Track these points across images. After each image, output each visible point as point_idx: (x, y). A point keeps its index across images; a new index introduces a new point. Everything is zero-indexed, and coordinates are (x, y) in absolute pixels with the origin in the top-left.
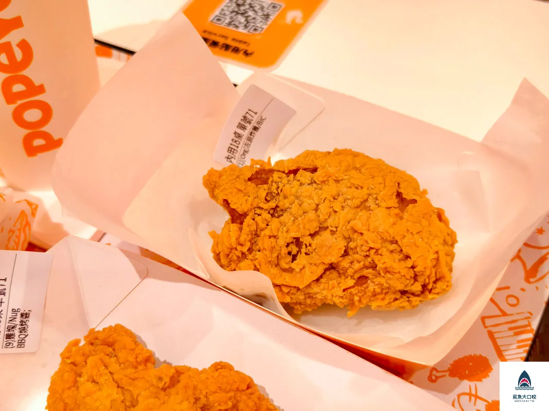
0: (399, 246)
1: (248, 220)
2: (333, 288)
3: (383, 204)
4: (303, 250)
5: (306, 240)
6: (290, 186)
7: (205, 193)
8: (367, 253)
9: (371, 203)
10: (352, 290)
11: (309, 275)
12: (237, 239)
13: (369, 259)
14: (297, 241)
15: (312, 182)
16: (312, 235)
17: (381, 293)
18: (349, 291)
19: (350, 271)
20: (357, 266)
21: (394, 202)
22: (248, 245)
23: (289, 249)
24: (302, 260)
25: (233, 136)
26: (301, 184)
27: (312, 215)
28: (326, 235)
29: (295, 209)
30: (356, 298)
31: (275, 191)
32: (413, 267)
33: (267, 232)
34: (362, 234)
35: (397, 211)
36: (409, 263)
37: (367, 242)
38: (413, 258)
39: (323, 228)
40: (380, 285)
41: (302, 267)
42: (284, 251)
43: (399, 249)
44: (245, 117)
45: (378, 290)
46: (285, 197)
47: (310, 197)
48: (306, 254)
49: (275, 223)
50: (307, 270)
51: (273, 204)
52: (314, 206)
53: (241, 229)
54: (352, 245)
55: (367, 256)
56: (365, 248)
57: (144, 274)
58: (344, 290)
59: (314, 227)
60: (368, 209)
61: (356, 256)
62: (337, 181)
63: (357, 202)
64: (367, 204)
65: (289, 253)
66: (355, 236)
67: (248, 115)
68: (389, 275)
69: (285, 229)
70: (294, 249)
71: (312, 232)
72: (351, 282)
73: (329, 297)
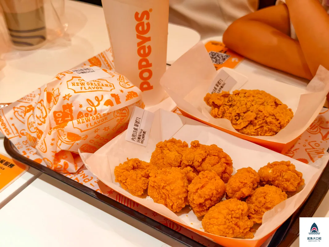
0: (275, 117)
1: (221, 108)
2: (251, 129)
3: (270, 104)
4: (241, 118)
5: (242, 114)
6: (236, 98)
7: (205, 103)
8: (264, 118)
9: (265, 104)
10: (258, 129)
11: (243, 125)
12: (218, 113)
13: (264, 120)
14: (239, 115)
15: (245, 97)
16: (244, 113)
17: (268, 131)
18: (257, 130)
19: (257, 124)
20: (260, 122)
21: (274, 104)
22: (221, 115)
23: (236, 117)
24: (240, 121)
25: (214, 88)
26: (240, 97)
27: (244, 106)
28: (249, 112)
29: (238, 104)
30: (260, 133)
31: (231, 100)
32: (279, 123)
33: (228, 112)
34: (262, 112)
35: (275, 107)
36: (279, 122)
37: (264, 114)
38: (280, 120)
39: (248, 111)
40: (268, 128)
41: (240, 122)
42: (234, 118)
43: (275, 118)
44: (218, 82)
45: (267, 130)
46: (235, 101)
47: (244, 101)
48: (242, 119)
49: (231, 109)
50: (242, 124)
51: (230, 103)
52: (245, 103)
53: (219, 110)
54: (258, 116)
55: (264, 119)
56: (263, 116)
57: (185, 123)
58: (255, 130)
59: (245, 110)
60: (264, 105)
61: (260, 119)
62: (253, 96)
63: (261, 103)
64: (264, 104)
65: (236, 119)
66: (260, 113)
67: (219, 81)
68: (271, 125)
69: (234, 111)
70: (237, 118)
71: (244, 111)
72: (258, 127)
73: (250, 132)
